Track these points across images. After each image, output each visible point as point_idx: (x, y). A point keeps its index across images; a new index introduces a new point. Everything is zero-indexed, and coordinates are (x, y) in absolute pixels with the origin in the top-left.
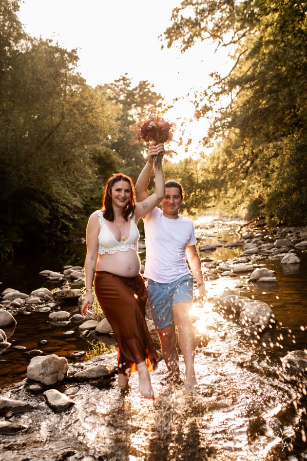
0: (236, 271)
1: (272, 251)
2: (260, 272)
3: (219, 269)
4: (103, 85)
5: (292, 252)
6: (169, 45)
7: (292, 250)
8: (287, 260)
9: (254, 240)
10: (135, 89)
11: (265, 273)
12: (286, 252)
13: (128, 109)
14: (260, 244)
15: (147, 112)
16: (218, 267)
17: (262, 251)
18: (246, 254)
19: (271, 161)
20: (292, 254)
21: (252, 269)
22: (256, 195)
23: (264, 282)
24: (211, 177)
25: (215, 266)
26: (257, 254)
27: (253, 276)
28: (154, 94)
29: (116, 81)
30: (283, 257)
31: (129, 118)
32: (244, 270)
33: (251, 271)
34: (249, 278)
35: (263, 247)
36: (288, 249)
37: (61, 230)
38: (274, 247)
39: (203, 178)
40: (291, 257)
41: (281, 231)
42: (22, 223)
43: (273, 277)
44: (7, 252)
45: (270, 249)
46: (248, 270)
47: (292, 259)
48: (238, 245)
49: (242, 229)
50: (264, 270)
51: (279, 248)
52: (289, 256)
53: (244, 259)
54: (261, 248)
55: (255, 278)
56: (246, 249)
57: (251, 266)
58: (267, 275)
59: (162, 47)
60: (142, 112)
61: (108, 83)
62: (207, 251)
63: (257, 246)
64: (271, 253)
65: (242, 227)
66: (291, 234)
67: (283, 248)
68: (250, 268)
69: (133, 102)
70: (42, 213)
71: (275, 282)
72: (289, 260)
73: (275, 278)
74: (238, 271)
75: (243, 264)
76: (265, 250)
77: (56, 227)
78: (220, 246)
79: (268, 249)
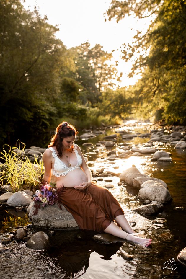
0: (144, 152)
1: (169, 139)
2: (160, 153)
3: (131, 151)
4: (75, 47)
5: (182, 140)
6: (110, 19)
7: (183, 139)
8: (179, 145)
9: (158, 133)
10: (93, 49)
11: (163, 154)
12: (179, 140)
13: (88, 60)
14: (162, 135)
15: (99, 62)
16: (131, 150)
17: (163, 139)
18: (151, 141)
19: (169, 83)
20: (183, 141)
21: (155, 151)
22: (160, 107)
23: (162, 161)
24: (133, 96)
25: (129, 149)
26: (159, 141)
27: (155, 156)
28: (103, 51)
29: (82, 44)
30: (176, 143)
31: (89, 65)
32: (149, 152)
33: (153, 152)
34: (152, 157)
35: (164, 137)
36: (179, 139)
37: (41, 126)
38: (170, 137)
39: (128, 97)
40: (183, 144)
41: (175, 128)
42: (15, 120)
43: (169, 157)
44: (4, 138)
45: (168, 138)
46: (152, 151)
47: (183, 145)
48: (148, 136)
49: (151, 127)
50: (162, 152)
51: (174, 137)
52: (181, 143)
53: (149, 144)
54: (162, 138)
55: (156, 158)
56: (152, 138)
57: (154, 149)
58: (165, 156)
59: (106, 20)
60: (96, 62)
61: (78, 46)
62: (127, 139)
63: (160, 136)
64: (168, 141)
65: (151, 126)
66: (181, 130)
67: (177, 138)
68: (153, 150)
69: (91, 56)
70: (27, 114)
71: (171, 161)
72: (181, 145)
73: (171, 158)
74: (145, 152)
75: (149, 148)
76: (165, 139)
77: (39, 124)
78: (136, 136)
79: (167, 138)
